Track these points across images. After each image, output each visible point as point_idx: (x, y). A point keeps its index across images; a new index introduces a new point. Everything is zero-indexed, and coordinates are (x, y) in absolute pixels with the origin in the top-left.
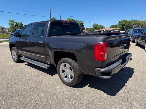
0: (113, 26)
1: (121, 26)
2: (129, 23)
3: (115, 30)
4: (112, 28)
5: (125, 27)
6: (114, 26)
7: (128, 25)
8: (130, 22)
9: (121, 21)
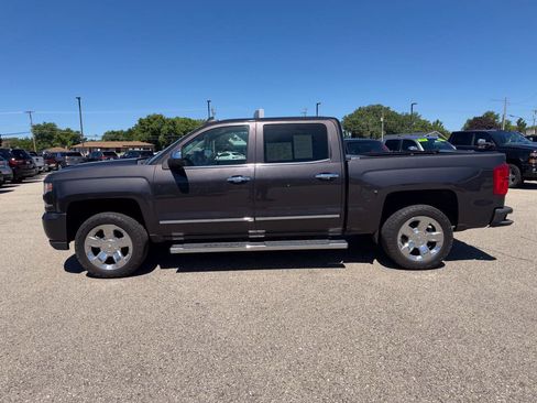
0: (113, 132)
1: (146, 134)
2: (171, 127)
3: (133, 147)
4: (113, 140)
5: (161, 138)
6: (118, 133)
7: (170, 132)
8: (173, 123)
9: (144, 117)
